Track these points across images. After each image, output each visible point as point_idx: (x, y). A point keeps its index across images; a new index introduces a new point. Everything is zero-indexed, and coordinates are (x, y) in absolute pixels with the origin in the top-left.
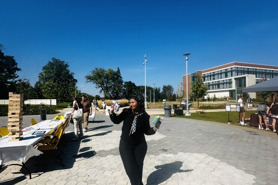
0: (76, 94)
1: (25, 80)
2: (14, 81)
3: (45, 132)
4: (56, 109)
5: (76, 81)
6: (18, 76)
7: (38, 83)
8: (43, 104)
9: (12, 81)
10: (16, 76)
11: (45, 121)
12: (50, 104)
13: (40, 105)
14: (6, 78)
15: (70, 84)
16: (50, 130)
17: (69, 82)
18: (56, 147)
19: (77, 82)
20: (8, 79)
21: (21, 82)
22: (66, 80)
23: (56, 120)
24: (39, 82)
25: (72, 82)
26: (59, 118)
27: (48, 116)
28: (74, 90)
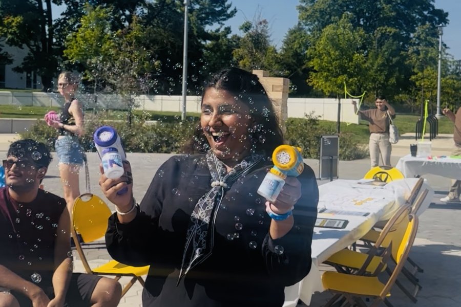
0: (443, 76)
1: (261, 23)
2: (222, 29)
3: (346, 222)
4: (359, 142)
5: (442, 17)
6: (235, 11)
7: (295, 32)
8: (313, 117)
9: (218, 31)
10: (229, 12)
11: (335, 181)
12: (336, 120)
13: (301, 119)
14: (202, 19)
15: (414, 31)
16: (363, 219)
17: (410, 24)
18: (386, 292)
19: (446, 22)
20: (207, 23)
21: (250, 31)
22: (400, 15)
23: (370, 183)
24: (299, 29)
25: (424, 24)
26: (384, 176)
27: (342, 165)
28: (434, 61)
